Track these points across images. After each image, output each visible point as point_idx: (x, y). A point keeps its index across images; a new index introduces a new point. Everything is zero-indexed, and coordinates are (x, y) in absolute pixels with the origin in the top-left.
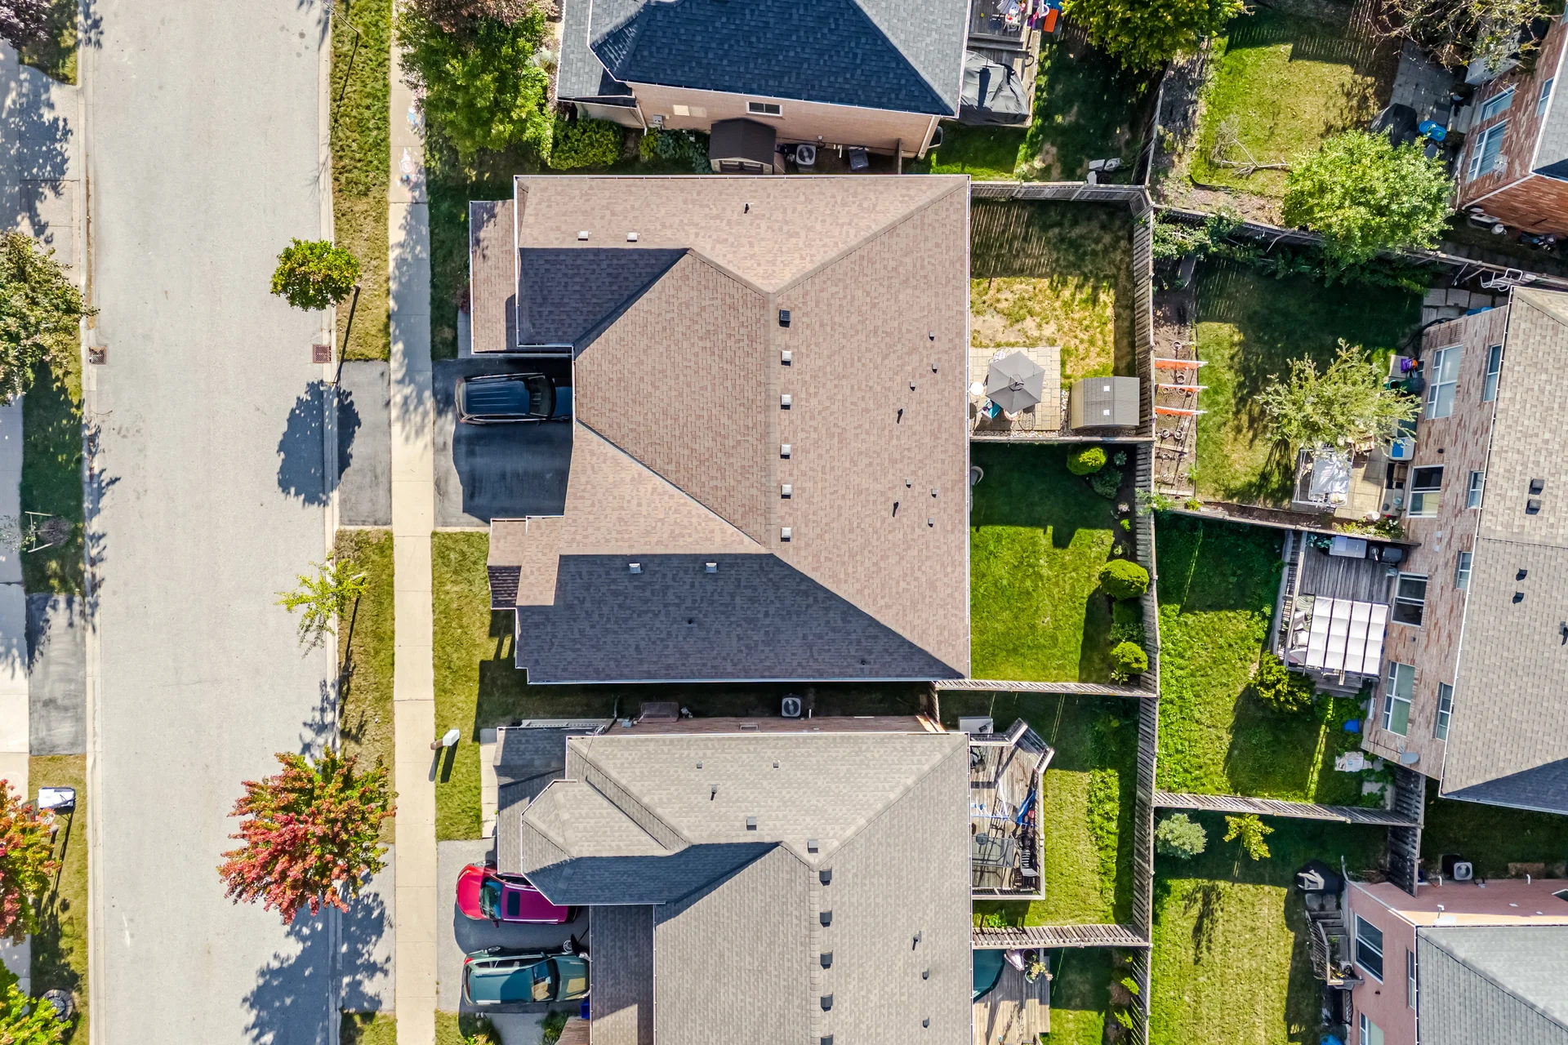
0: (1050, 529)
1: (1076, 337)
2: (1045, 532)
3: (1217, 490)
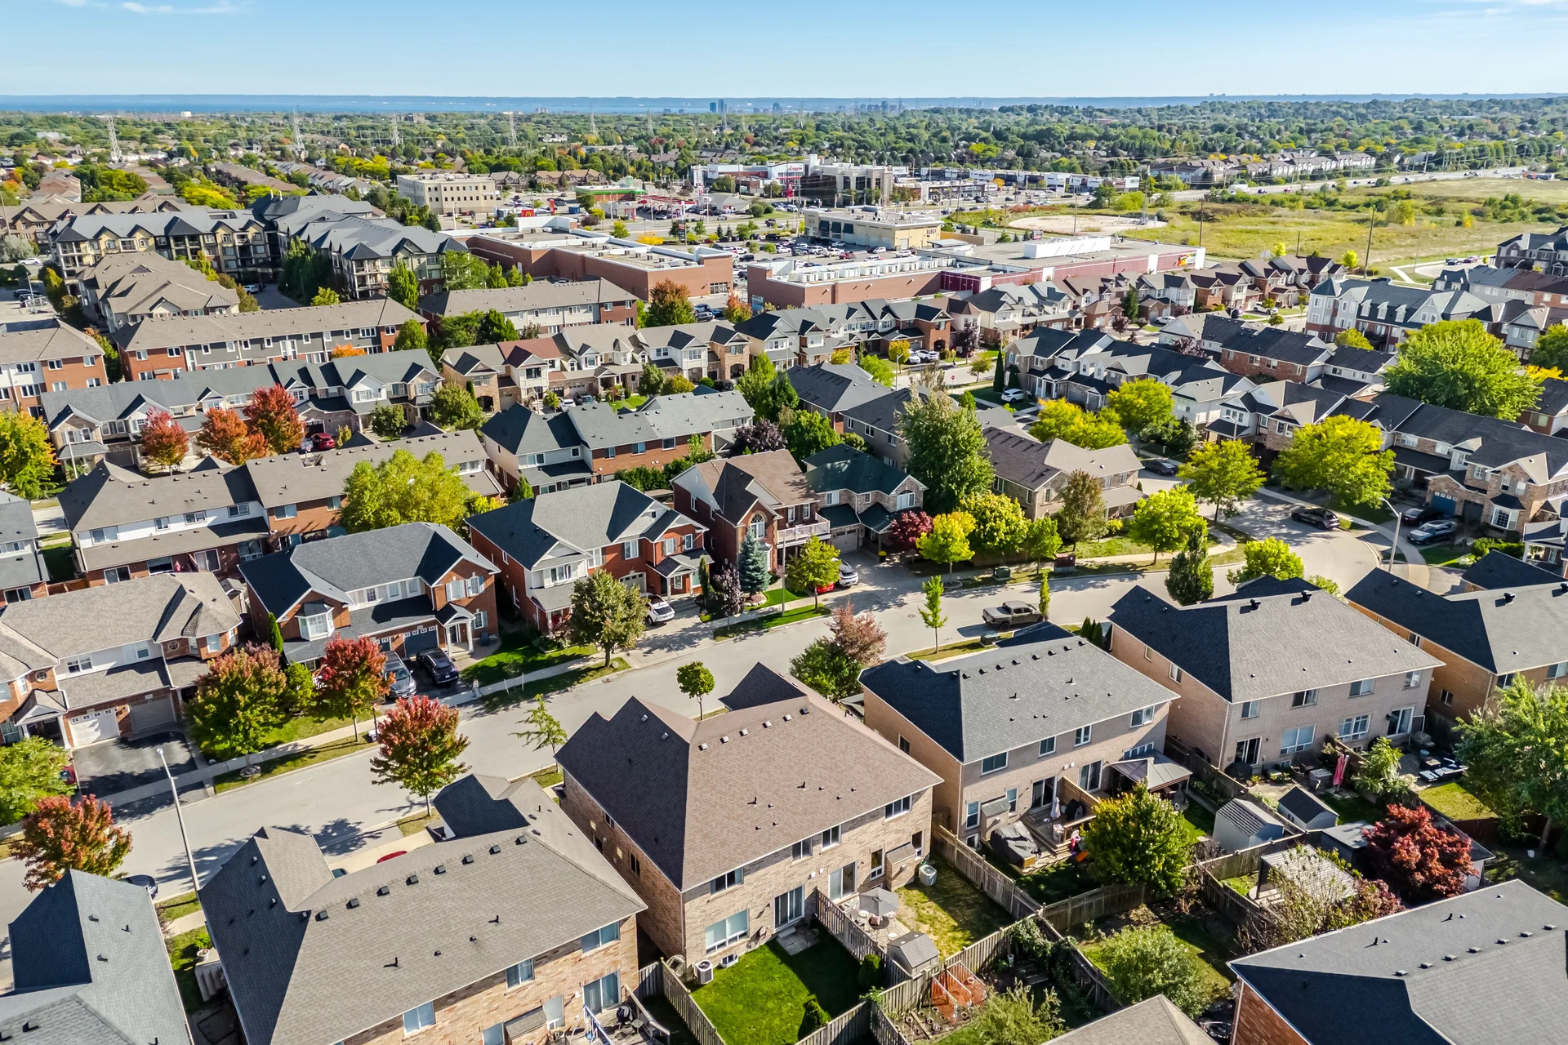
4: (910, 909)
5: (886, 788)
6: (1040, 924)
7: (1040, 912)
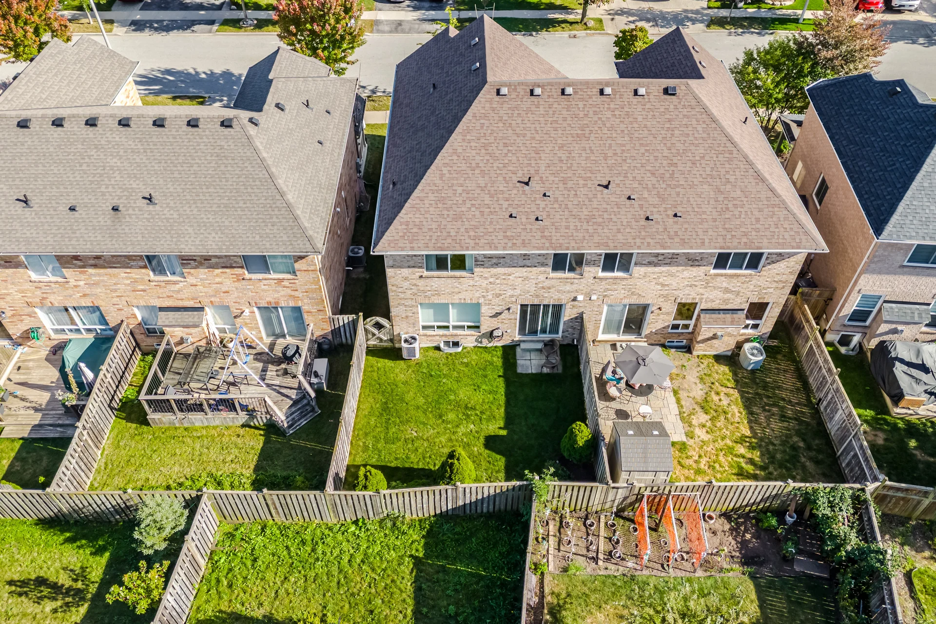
0: (504, 433)
1: (700, 456)
2: (500, 428)
3: (558, 596)
4: (700, 386)
5: (728, 230)
6: (859, 503)
7: (871, 487)
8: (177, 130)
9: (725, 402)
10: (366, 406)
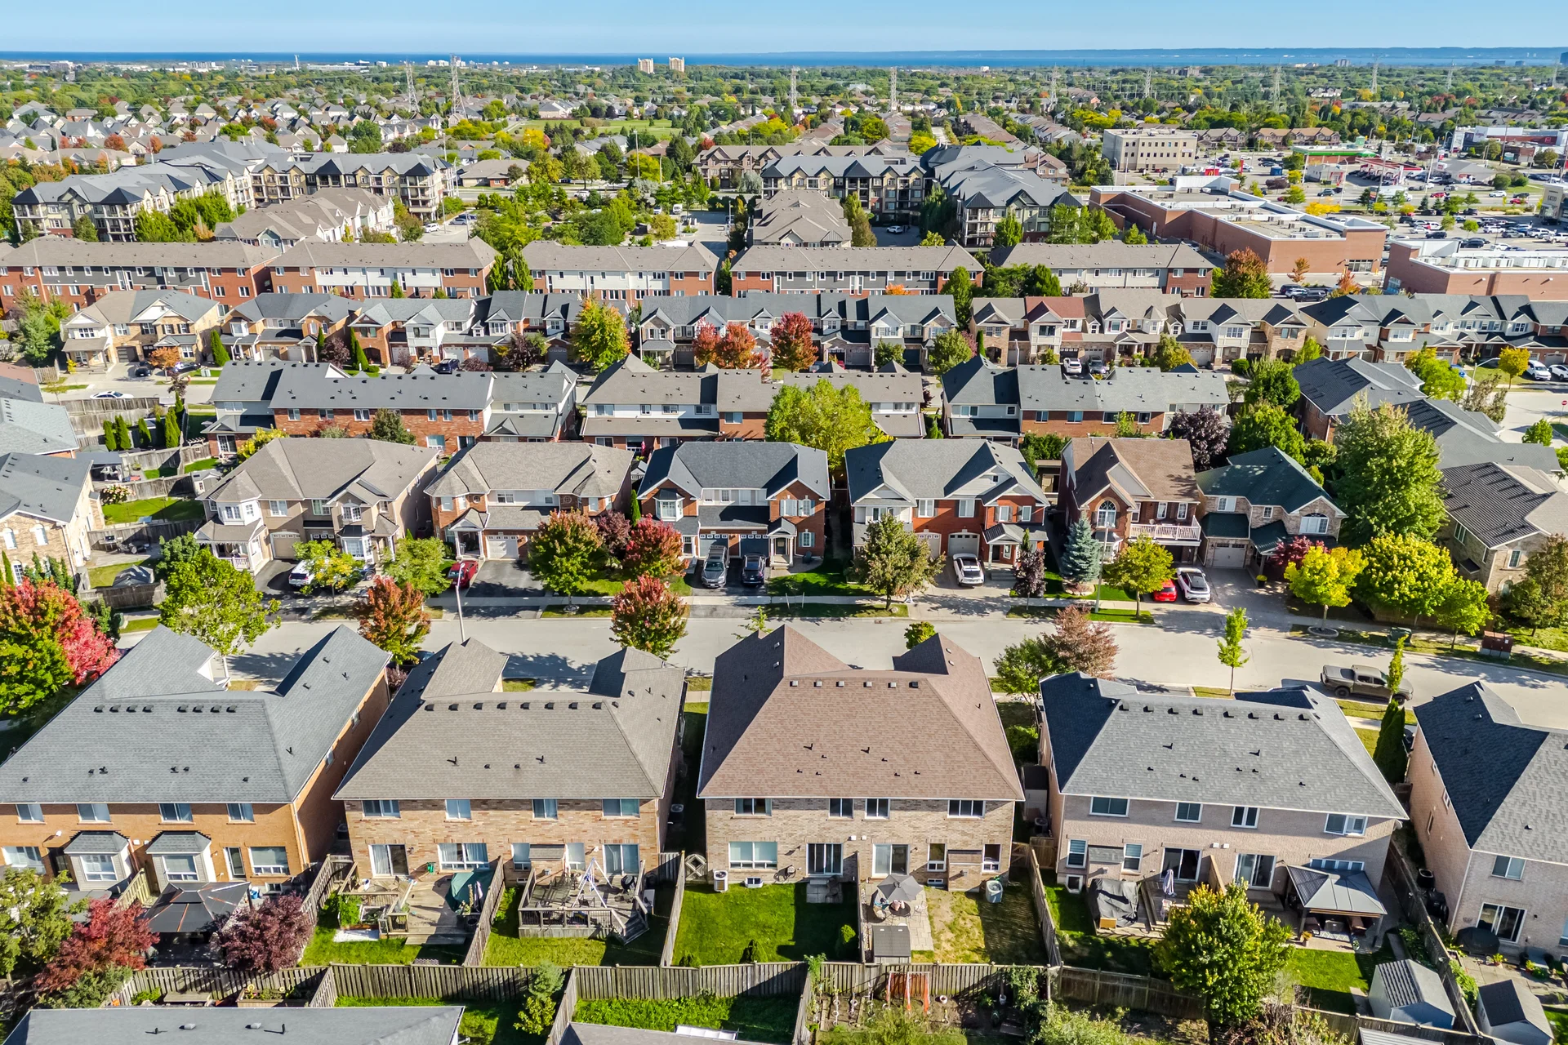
0: (792, 943)
2: (790, 940)
4: (951, 914)
5: (953, 784)
7: (1053, 970)
8: (562, 711)
9: (969, 925)
10: (685, 927)
